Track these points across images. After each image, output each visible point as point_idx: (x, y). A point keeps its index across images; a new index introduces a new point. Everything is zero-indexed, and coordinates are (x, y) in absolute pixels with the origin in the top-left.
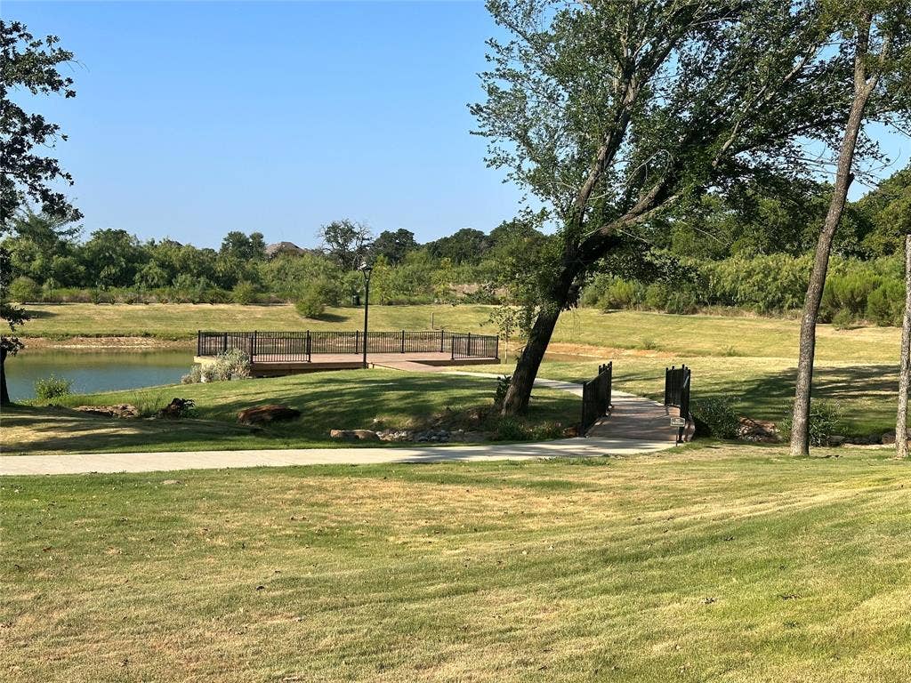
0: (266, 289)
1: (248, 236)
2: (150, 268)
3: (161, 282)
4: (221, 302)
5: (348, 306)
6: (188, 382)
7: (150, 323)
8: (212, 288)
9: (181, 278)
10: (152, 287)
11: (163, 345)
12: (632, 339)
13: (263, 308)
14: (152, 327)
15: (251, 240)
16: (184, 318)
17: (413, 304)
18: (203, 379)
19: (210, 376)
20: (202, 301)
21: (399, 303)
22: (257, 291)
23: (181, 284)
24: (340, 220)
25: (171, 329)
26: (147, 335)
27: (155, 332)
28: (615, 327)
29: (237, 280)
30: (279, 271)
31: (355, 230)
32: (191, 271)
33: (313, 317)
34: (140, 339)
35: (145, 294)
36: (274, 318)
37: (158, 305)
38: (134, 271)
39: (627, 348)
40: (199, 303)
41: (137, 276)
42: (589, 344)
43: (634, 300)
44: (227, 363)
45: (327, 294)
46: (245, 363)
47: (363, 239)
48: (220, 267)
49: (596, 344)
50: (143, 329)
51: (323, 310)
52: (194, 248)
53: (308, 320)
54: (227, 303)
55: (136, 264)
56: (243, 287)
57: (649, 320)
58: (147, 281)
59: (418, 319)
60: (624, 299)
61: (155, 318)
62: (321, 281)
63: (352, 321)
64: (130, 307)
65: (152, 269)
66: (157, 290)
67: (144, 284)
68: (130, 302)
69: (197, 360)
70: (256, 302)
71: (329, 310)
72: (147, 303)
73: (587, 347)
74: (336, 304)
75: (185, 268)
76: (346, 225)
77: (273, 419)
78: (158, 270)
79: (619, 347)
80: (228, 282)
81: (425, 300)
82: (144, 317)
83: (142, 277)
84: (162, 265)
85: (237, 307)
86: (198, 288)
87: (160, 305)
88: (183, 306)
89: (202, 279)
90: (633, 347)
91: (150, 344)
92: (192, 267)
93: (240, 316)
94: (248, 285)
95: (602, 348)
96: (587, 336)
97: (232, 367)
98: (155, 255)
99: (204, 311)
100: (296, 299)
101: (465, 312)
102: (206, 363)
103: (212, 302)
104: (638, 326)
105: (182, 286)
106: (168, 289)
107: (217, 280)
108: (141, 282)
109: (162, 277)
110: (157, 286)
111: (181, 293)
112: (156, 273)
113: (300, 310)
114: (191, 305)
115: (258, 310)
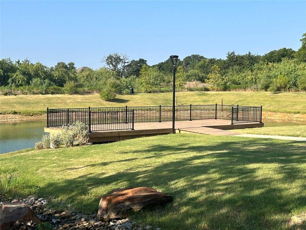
0: (81, 86)
1: (67, 64)
2: (17, 75)
3: (23, 83)
4: (57, 93)
5: (127, 94)
6: (40, 148)
7: (18, 106)
8: (52, 85)
9: (35, 80)
10: (18, 86)
11: (25, 119)
12: (295, 108)
13: (82, 96)
14: (19, 108)
15: (68, 66)
16: (37, 103)
17: (163, 92)
18: (52, 145)
19: (58, 144)
20: (47, 93)
21: (155, 92)
22: (77, 86)
23: (34, 84)
24: (113, 53)
25: (30, 109)
26: (15, 113)
27: (20, 111)
28: (283, 101)
29: (66, 81)
30: (87, 77)
31: (121, 58)
32: (40, 77)
33: (110, 100)
34: (11, 115)
35: (14, 90)
36: (87, 101)
37: (21, 96)
38: (8, 77)
39: (295, 113)
40: (45, 94)
41: (10, 80)
42: (270, 111)
43: (288, 86)
44: (71, 133)
45: (116, 87)
46: (85, 132)
47: (125, 63)
48: (56, 74)
49: (275, 112)
50: (13, 110)
51: (115, 96)
52: (41, 64)
53: (107, 102)
54: (61, 93)
55: (9, 74)
56: (69, 85)
57: (302, 97)
58: (15, 82)
59: (167, 100)
60: (283, 86)
61: (19, 103)
62: (112, 80)
63: (131, 102)
64: (6, 97)
65: (18, 76)
66: (21, 88)
67: (14, 84)
68: (6, 94)
69: (46, 130)
70: (76, 93)
71: (118, 96)
72: (15, 95)
73: (269, 113)
74: (121, 93)
75: (37, 75)
76: (116, 56)
77: (144, 209)
78: (21, 76)
79: (290, 112)
80: (61, 83)
81: (168, 89)
82: (13, 103)
83: (13, 80)
84: (24, 74)
85: (67, 96)
86: (44, 86)
87: (24, 96)
88: (36, 96)
89: (46, 81)
90: (299, 113)
91: (17, 118)
92: (41, 74)
93: (69, 101)
94: (72, 83)
95: (279, 113)
96: (268, 107)
97: (75, 136)
98: (20, 68)
99: (48, 99)
100: (99, 90)
101: (193, 95)
102: (54, 132)
103: (53, 93)
104: (297, 100)
105: (36, 85)
106: (27, 87)
107: (55, 81)
108: (12, 83)
109: (24, 80)
110: (22, 85)
111: (35, 88)
112: (20, 78)
113: (102, 96)
114: (41, 95)
115: (78, 97)
